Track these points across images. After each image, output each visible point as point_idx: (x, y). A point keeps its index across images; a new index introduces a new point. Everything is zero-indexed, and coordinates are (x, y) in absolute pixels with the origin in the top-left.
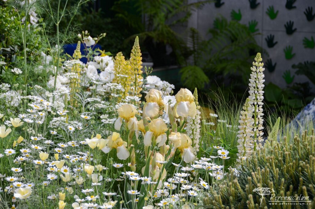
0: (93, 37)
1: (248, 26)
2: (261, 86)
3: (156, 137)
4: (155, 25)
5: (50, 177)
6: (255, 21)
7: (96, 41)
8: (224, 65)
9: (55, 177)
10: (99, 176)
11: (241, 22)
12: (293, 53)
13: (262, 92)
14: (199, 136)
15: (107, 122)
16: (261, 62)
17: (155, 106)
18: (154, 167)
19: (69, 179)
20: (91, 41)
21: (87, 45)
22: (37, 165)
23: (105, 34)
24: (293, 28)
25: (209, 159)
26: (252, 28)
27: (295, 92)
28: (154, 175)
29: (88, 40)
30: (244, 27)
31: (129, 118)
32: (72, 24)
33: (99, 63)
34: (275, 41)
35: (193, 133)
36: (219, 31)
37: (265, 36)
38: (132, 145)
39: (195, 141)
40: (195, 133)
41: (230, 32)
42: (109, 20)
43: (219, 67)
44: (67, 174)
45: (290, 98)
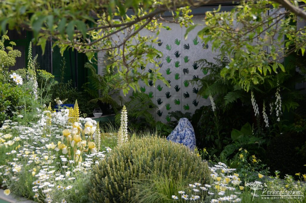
0: (61, 100)
1: (148, 94)
2: (126, 120)
3: (77, 143)
4: (103, 95)
5: (29, 162)
6: (152, 92)
7: (63, 102)
8: (136, 113)
9: (32, 161)
10: (52, 161)
11: (145, 93)
12: (170, 107)
13: (126, 123)
14: (100, 143)
15: (58, 137)
16: (126, 109)
17: (76, 129)
18: (76, 156)
19: (38, 163)
20: (61, 102)
21: (59, 104)
22: (25, 157)
23: (67, 99)
24: (170, 95)
25: (103, 153)
26: (151, 95)
27: (171, 125)
28: (76, 159)
29: (59, 102)
30: (147, 95)
31: (67, 135)
32: (48, 94)
33: (63, 112)
34: (161, 102)
35: (97, 142)
36: (134, 97)
37: (157, 99)
38: (69, 148)
39: (98, 145)
40: (98, 141)
41: (140, 97)
42: (81, 93)
43: (134, 114)
44: (38, 160)
45: (168, 128)
